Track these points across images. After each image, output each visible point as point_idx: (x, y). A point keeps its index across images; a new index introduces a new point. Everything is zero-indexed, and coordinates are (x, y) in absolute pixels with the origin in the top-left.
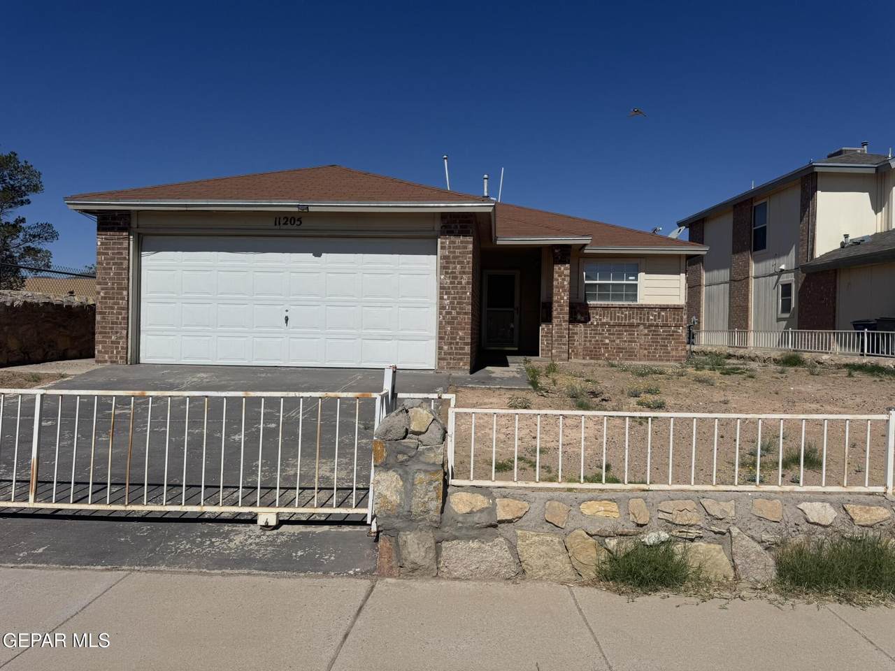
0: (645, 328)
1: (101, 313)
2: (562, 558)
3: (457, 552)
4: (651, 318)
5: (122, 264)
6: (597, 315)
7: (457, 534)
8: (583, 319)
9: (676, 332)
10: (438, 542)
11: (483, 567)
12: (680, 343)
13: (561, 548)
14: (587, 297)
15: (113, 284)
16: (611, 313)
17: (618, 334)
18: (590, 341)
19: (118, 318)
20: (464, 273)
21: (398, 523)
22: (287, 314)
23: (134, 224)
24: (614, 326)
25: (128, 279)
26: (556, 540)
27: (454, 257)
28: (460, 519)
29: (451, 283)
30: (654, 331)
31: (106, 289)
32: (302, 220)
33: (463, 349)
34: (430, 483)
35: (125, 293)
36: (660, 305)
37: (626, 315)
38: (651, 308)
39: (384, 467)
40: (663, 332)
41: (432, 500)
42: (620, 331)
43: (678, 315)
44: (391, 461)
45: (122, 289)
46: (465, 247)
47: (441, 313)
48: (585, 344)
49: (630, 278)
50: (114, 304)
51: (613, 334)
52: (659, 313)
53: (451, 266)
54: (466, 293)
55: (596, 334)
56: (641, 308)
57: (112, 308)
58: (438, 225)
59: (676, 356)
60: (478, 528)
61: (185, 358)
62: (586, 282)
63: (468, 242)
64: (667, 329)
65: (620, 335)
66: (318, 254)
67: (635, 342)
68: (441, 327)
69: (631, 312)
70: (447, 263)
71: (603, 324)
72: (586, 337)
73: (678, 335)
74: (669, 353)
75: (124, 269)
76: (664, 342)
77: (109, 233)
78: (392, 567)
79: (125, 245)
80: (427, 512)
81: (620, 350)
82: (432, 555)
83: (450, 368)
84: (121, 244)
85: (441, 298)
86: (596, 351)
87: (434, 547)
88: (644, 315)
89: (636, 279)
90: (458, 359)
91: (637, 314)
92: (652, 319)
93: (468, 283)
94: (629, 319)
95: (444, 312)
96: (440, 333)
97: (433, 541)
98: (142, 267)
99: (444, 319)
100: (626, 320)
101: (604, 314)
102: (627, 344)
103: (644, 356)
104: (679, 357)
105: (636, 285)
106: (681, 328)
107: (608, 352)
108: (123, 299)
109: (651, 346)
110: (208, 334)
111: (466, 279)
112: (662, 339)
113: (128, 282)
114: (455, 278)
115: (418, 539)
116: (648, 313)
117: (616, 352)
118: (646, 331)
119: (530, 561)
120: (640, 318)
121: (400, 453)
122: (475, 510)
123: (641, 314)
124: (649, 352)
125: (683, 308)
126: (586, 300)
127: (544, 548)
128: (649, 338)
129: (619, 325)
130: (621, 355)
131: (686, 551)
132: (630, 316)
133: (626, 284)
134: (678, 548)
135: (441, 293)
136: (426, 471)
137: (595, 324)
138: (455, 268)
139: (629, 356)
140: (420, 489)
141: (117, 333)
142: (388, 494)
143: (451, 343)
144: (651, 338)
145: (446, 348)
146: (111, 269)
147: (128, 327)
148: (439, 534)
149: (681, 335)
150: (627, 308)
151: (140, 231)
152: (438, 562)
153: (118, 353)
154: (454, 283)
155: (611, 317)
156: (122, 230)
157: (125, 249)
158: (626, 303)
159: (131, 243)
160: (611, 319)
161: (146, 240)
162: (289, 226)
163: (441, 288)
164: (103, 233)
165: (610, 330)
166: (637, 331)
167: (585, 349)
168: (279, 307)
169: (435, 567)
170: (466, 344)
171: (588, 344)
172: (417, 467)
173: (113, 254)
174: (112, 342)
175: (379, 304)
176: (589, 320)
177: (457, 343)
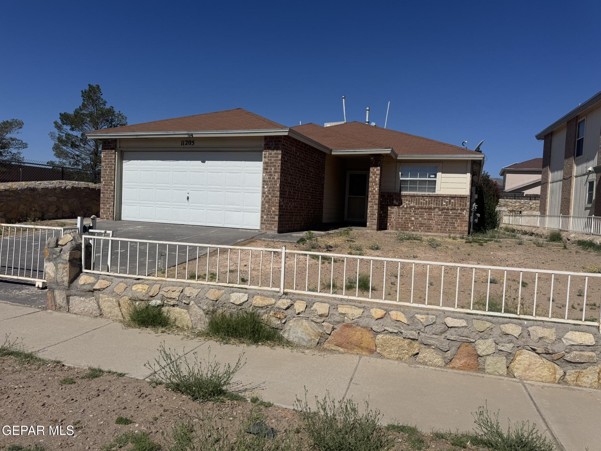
0: (439, 211)
1: (103, 193)
2: (117, 309)
3: (75, 301)
4: (444, 203)
5: (112, 167)
6: (407, 200)
7: (76, 293)
8: (397, 204)
9: (462, 214)
10: (68, 296)
11: (86, 310)
12: (464, 221)
13: (117, 304)
14: (402, 189)
15: (108, 178)
16: (417, 200)
17: (420, 214)
18: (402, 218)
19: (110, 196)
20: (276, 172)
21: (54, 286)
22: (188, 195)
23: (118, 146)
24: (418, 209)
25: (115, 175)
26: (114, 300)
27: (271, 163)
28: (79, 287)
29: (269, 178)
30: (446, 213)
31: (105, 180)
32: (194, 142)
33: (274, 218)
34: (64, 269)
35: (113, 182)
36: (451, 195)
37: (426, 201)
38: (444, 197)
39: (49, 260)
40: (452, 213)
41: (65, 276)
42: (422, 212)
43: (463, 202)
44: (51, 257)
45: (112, 180)
46: (277, 157)
47: (263, 196)
48: (398, 220)
49: (431, 176)
50: (109, 188)
51: (417, 214)
52: (450, 201)
53: (269, 168)
54: (277, 184)
55: (406, 214)
56: (437, 197)
57: (107, 190)
58: (263, 144)
59: (461, 231)
60: (86, 292)
61: (141, 218)
62: (401, 179)
63: (278, 154)
64: (455, 211)
65: (422, 215)
66: (203, 162)
67: (432, 220)
68: (263, 205)
69: (430, 200)
70: (267, 166)
71: (411, 207)
72: (399, 216)
73: (462, 216)
74: (456, 228)
75: (113, 170)
76: (453, 221)
77: (106, 151)
78: (52, 306)
79: (114, 157)
80: (63, 282)
81: (422, 225)
82: (65, 301)
83: (267, 229)
84: (112, 156)
85: (263, 187)
86: (405, 225)
87: (66, 298)
88: (439, 201)
89: (436, 177)
90: (272, 224)
91: (434, 201)
92: (444, 205)
93: (278, 178)
94: (429, 204)
95: (265, 196)
96: (262, 208)
97: (65, 295)
98: (123, 169)
99: (264, 200)
100: (426, 205)
101: (412, 200)
102: (426, 221)
103: (438, 229)
104: (463, 231)
105: (435, 181)
106: (465, 211)
107: (414, 226)
108: (112, 186)
109: (443, 223)
110: (152, 205)
111: (277, 176)
112: (451, 218)
113: (115, 177)
114: (271, 175)
115: (60, 293)
116: (442, 200)
117: (419, 226)
118: (440, 213)
119: (104, 309)
120: (437, 203)
121: (54, 254)
122: (86, 283)
123: (437, 201)
124: (442, 227)
125: (467, 197)
126: (400, 191)
127: (109, 303)
128: (442, 217)
129: (422, 208)
130: (422, 228)
131: (168, 311)
132: (429, 202)
133: (429, 181)
134: (165, 309)
135: (263, 184)
136: (62, 263)
137: (405, 207)
138: (271, 169)
139: (428, 229)
140: (61, 271)
141: (109, 203)
142: (50, 272)
143: (268, 215)
144: (444, 218)
145: (265, 217)
146: (107, 169)
147: (114, 200)
148: (68, 292)
149: (464, 216)
150: (427, 196)
151: (121, 149)
152: (68, 306)
153: (110, 214)
154: (270, 179)
155: (416, 203)
156: (112, 149)
157: (113, 159)
158: (426, 193)
159: (116, 156)
160: (416, 204)
161: (126, 155)
162: (188, 146)
163: (264, 181)
164: (104, 151)
165: (415, 212)
166: (434, 212)
167: (398, 223)
168: (185, 191)
169: (67, 307)
170: (276, 215)
171: (400, 220)
172: (60, 261)
173: (108, 162)
174: (107, 208)
175: (234, 191)
176: (402, 204)
177: (271, 215)
